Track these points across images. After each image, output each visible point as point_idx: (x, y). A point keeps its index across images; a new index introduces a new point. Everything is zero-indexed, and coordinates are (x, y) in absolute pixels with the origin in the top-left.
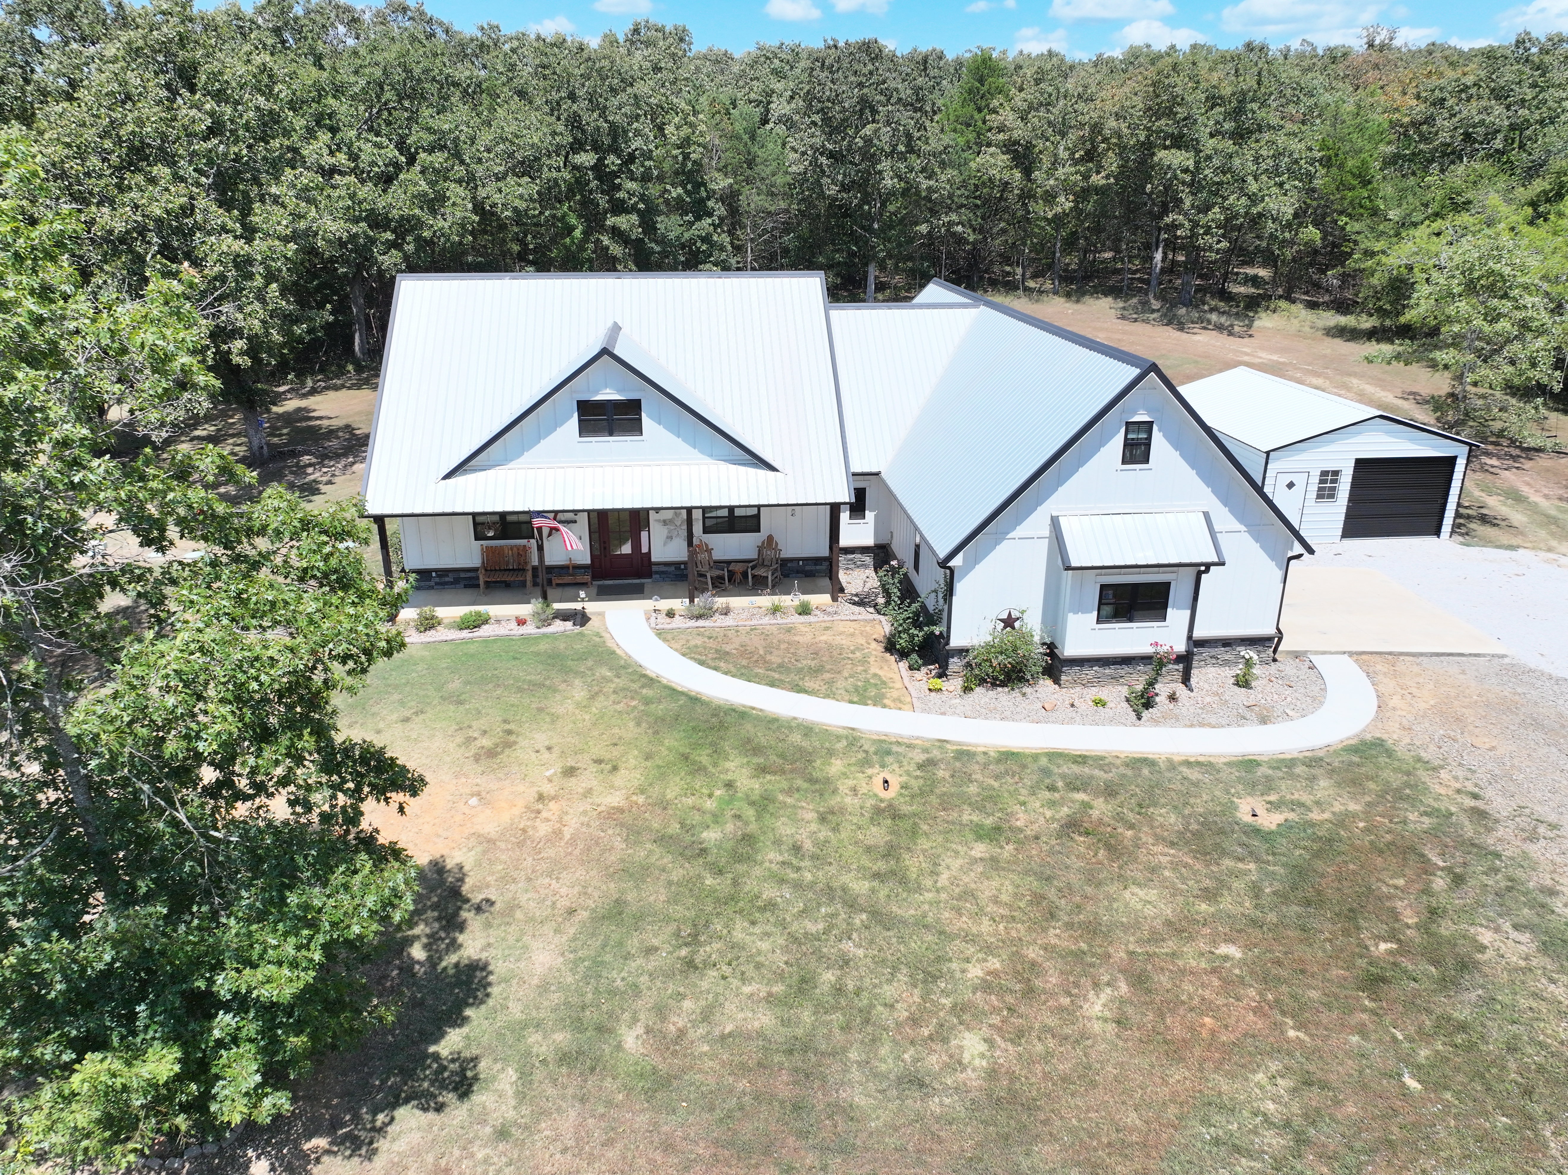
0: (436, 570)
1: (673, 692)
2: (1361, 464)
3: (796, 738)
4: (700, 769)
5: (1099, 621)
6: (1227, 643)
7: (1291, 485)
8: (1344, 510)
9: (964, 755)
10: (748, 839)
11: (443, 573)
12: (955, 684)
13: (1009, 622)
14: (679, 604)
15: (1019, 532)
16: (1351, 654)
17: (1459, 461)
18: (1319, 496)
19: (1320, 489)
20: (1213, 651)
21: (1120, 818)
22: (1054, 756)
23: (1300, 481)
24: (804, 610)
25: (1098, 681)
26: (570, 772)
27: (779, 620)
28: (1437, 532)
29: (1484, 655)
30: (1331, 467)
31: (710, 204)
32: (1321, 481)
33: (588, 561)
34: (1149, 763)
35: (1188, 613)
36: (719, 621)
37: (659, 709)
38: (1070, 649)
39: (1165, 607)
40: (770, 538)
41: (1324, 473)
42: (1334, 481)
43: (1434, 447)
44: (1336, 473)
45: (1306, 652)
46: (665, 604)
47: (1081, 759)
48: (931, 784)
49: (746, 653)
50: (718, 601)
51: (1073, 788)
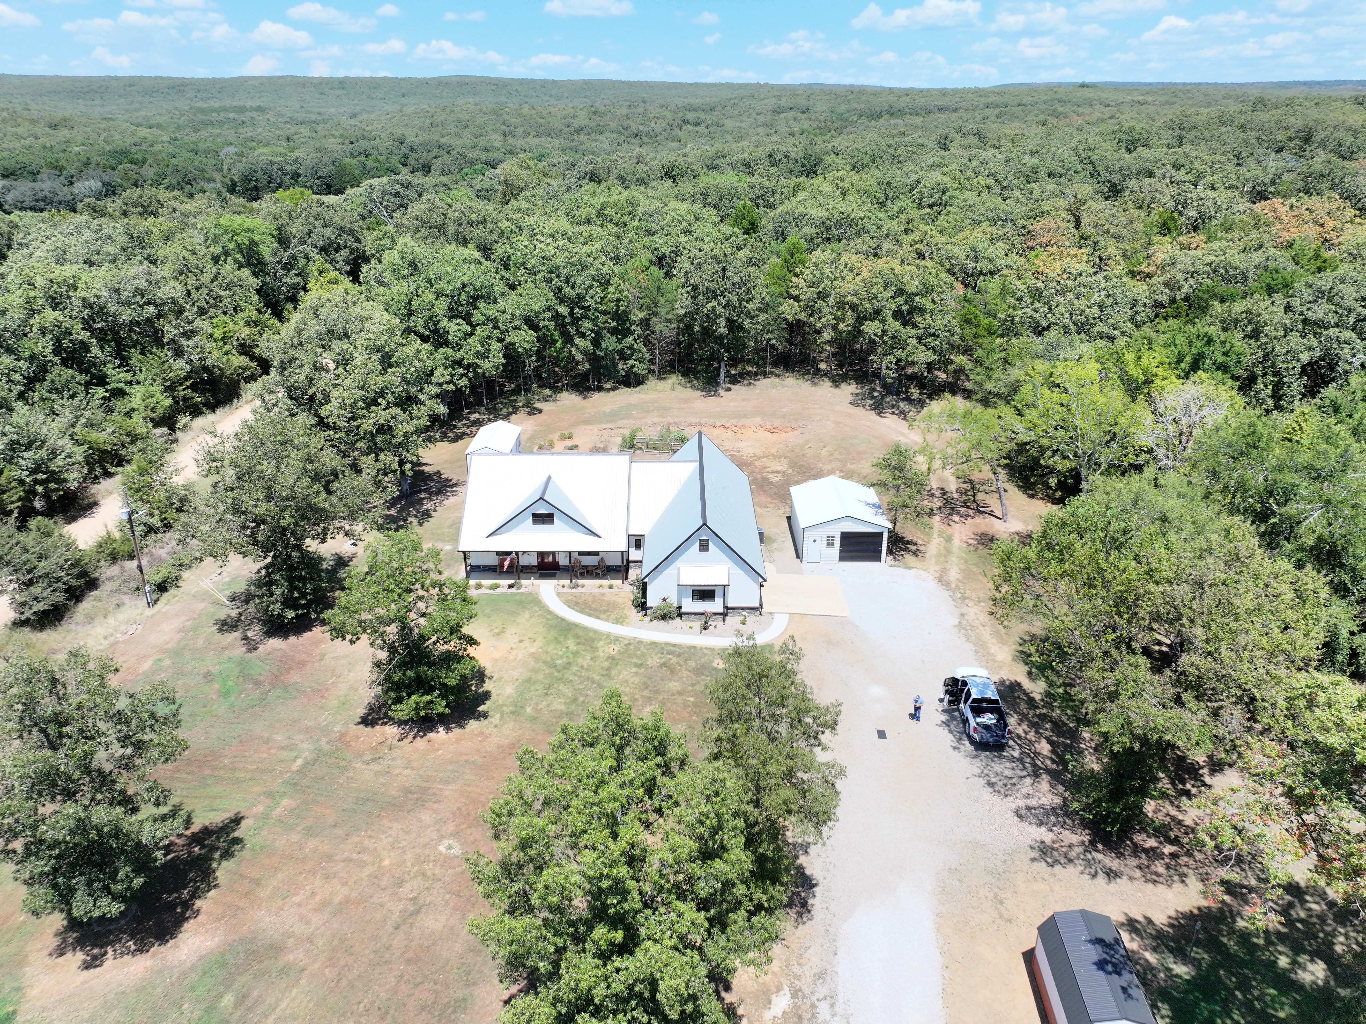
0: (482, 566)
1: (557, 617)
2: (843, 534)
3: (591, 634)
4: (560, 642)
5: (693, 601)
6: (743, 609)
7: (815, 541)
8: (838, 551)
9: (640, 642)
10: (569, 663)
11: (485, 566)
12: (648, 618)
13: (664, 600)
14: (566, 582)
15: (667, 571)
16: (787, 613)
17: (884, 533)
18: (828, 545)
19: (827, 542)
20: (738, 611)
21: (678, 663)
22: (667, 644)
23: (818, 539)
24: (611, 587)
25: (694, 620)
26: (521, 641)
27: (601, 590)
28: (879, 560)
29: (838, 616)
30: (831, 534)
31: (633, 328)
32: (827, 540)
33: (537, 565)
34: (695, 647)
35: (723, 600)
36: (580, 590)
37: (551, 622)
38: (683, 610)
39: (714, 598)
40: (602, 559)
41: (828, 537)
42: (833, 540)
43: (872, 528)
44: (833, 537)
45: (771, 612)
46: (562, 582)
47: (674, 645)
48: (627, 651)
49: (585, 603)
50: (581, 582)
51: (668, 653)
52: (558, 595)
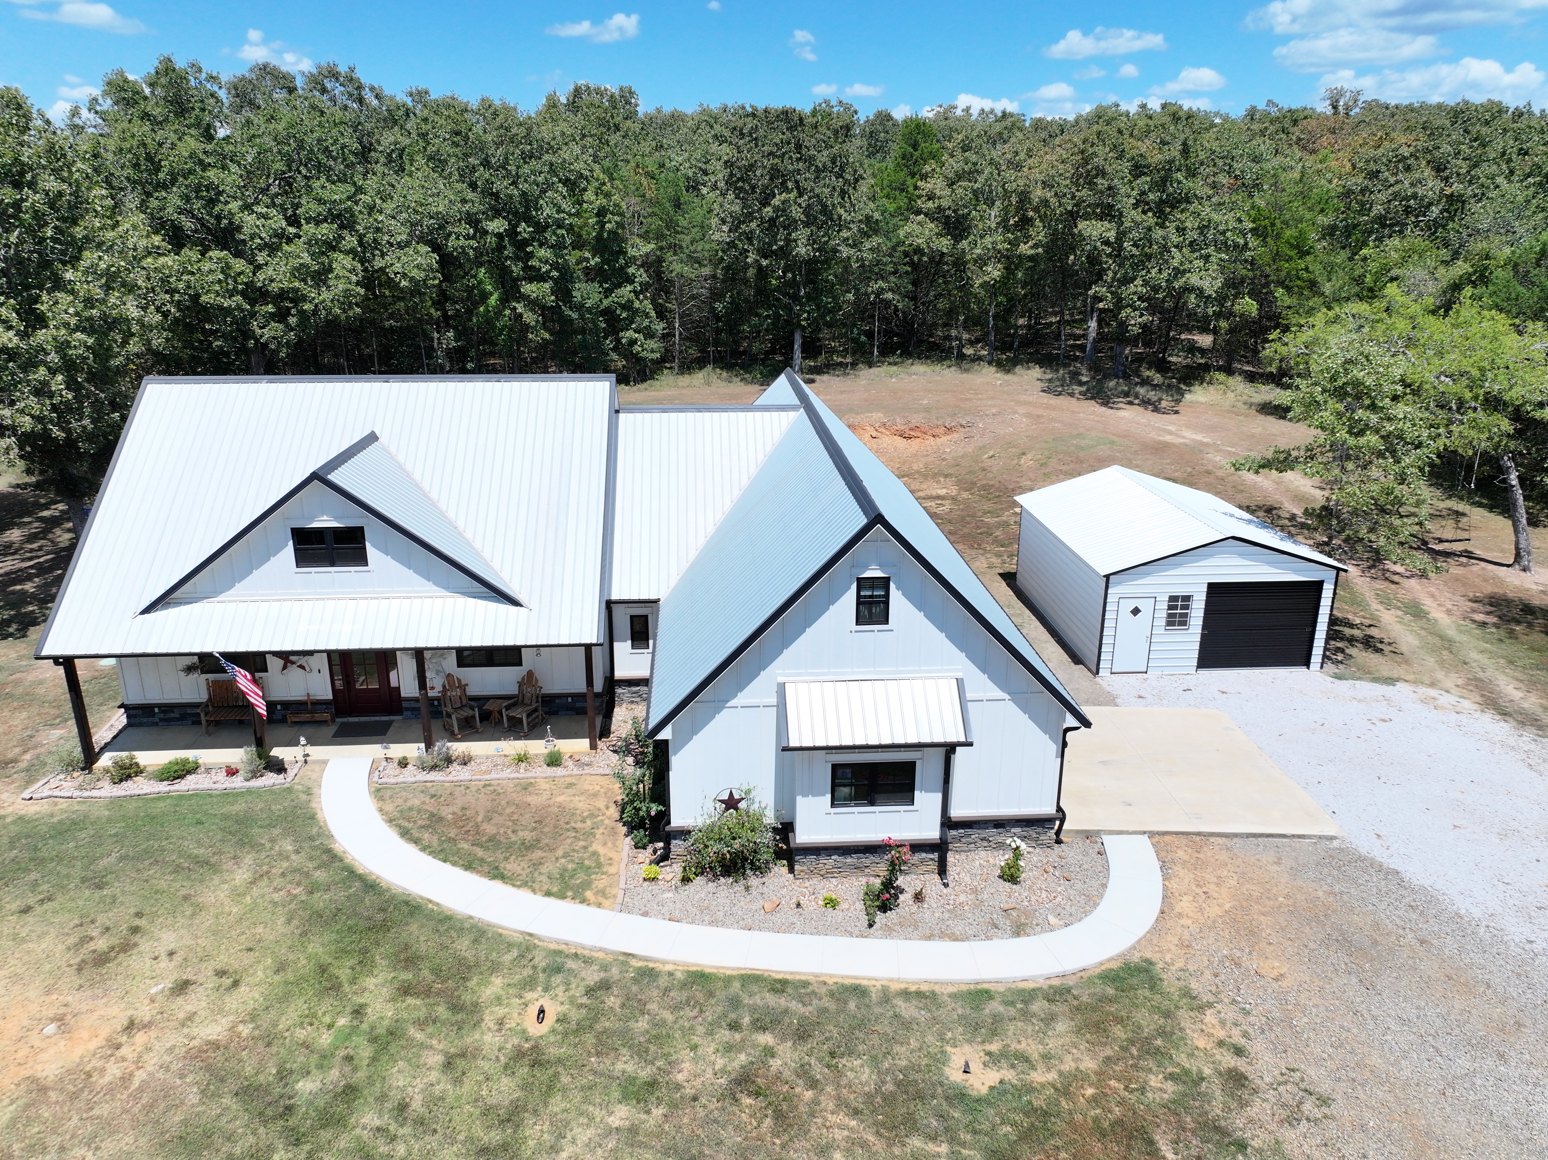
0: (159, 706)
1: (352, 874)
2: (1214, 589)
3: (463, 946)
4: (335, 987)
5: (833, 805)
6: (1000, 824)
7: (1136, 611)
8: (1198, 638)
9: (648, 974)
10: (350, 1092)
11: (167, 708)
12: (673, 871)
13: (731, 803)
14: (413, 750)
15: (741, 699)
16: (1151, 834)
17: (1325, 586)
18: (1170, 623)
19: (1170, 616)
20: (985, 833)
21: (803, 1071)
22: (750, 980)
23: (1146, 606)
24: (554, 760)
25: (838, 871)
26: (182, 987)
27: (523, 772)
28: (1306, 662)
29: (1309, 837)
30: (1180, 591)
31: (631, 270)
32: (1170, 608)
33: (330, 696)
34: (858, 991)
35: (939, 796)
36: (457, 773)
37: (320, 900)
38: (803, 836)
39: (912, 790)
40: (530, 674)
41: (1173, 599)
42: (1186, 607)
43: (1296, 571)
44: (1187, 598)
45: (1098, 833)
46: (398, 750)
47: (779, 986)
48: (595, 1015)
49: (462, 819)
50: (458, 748)
51: (759, 1026)
52: (379, 792)
